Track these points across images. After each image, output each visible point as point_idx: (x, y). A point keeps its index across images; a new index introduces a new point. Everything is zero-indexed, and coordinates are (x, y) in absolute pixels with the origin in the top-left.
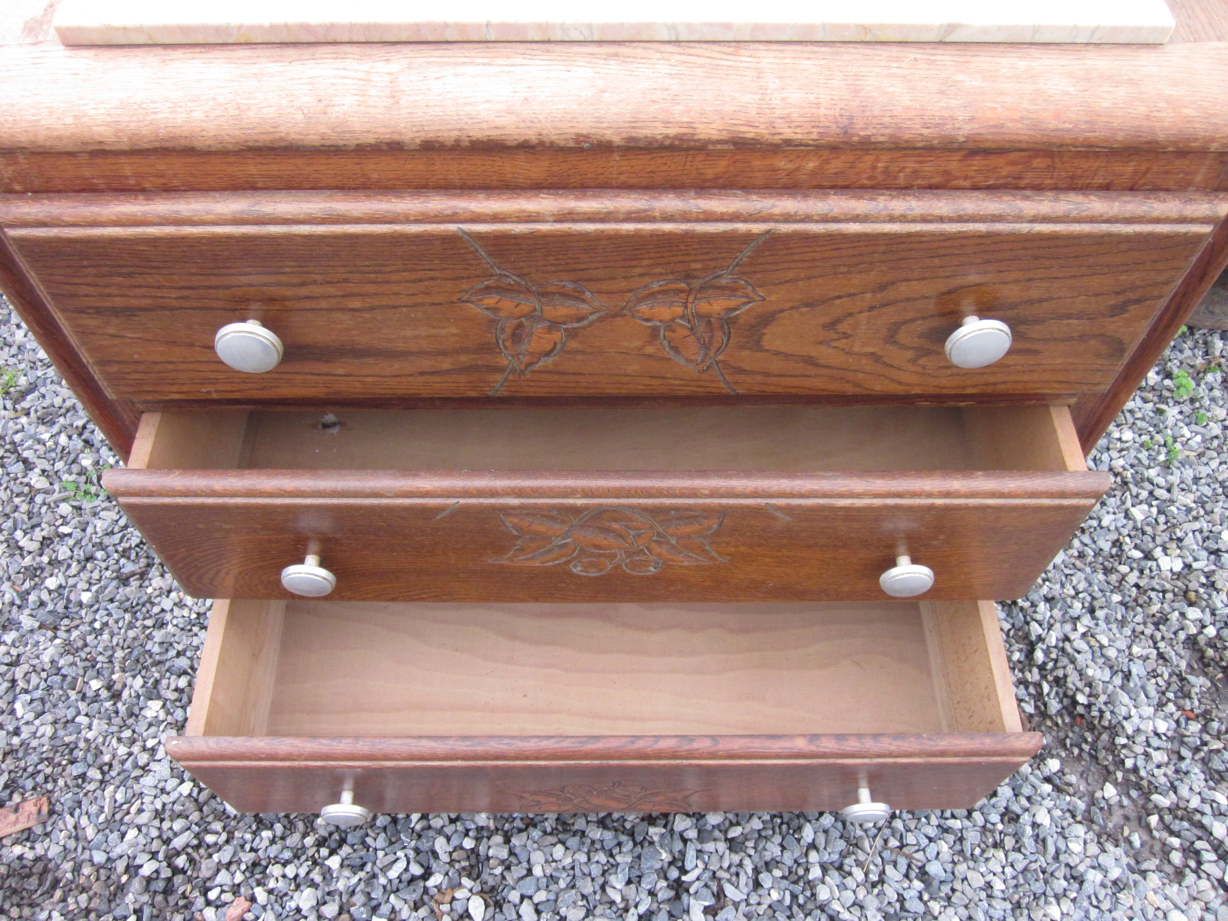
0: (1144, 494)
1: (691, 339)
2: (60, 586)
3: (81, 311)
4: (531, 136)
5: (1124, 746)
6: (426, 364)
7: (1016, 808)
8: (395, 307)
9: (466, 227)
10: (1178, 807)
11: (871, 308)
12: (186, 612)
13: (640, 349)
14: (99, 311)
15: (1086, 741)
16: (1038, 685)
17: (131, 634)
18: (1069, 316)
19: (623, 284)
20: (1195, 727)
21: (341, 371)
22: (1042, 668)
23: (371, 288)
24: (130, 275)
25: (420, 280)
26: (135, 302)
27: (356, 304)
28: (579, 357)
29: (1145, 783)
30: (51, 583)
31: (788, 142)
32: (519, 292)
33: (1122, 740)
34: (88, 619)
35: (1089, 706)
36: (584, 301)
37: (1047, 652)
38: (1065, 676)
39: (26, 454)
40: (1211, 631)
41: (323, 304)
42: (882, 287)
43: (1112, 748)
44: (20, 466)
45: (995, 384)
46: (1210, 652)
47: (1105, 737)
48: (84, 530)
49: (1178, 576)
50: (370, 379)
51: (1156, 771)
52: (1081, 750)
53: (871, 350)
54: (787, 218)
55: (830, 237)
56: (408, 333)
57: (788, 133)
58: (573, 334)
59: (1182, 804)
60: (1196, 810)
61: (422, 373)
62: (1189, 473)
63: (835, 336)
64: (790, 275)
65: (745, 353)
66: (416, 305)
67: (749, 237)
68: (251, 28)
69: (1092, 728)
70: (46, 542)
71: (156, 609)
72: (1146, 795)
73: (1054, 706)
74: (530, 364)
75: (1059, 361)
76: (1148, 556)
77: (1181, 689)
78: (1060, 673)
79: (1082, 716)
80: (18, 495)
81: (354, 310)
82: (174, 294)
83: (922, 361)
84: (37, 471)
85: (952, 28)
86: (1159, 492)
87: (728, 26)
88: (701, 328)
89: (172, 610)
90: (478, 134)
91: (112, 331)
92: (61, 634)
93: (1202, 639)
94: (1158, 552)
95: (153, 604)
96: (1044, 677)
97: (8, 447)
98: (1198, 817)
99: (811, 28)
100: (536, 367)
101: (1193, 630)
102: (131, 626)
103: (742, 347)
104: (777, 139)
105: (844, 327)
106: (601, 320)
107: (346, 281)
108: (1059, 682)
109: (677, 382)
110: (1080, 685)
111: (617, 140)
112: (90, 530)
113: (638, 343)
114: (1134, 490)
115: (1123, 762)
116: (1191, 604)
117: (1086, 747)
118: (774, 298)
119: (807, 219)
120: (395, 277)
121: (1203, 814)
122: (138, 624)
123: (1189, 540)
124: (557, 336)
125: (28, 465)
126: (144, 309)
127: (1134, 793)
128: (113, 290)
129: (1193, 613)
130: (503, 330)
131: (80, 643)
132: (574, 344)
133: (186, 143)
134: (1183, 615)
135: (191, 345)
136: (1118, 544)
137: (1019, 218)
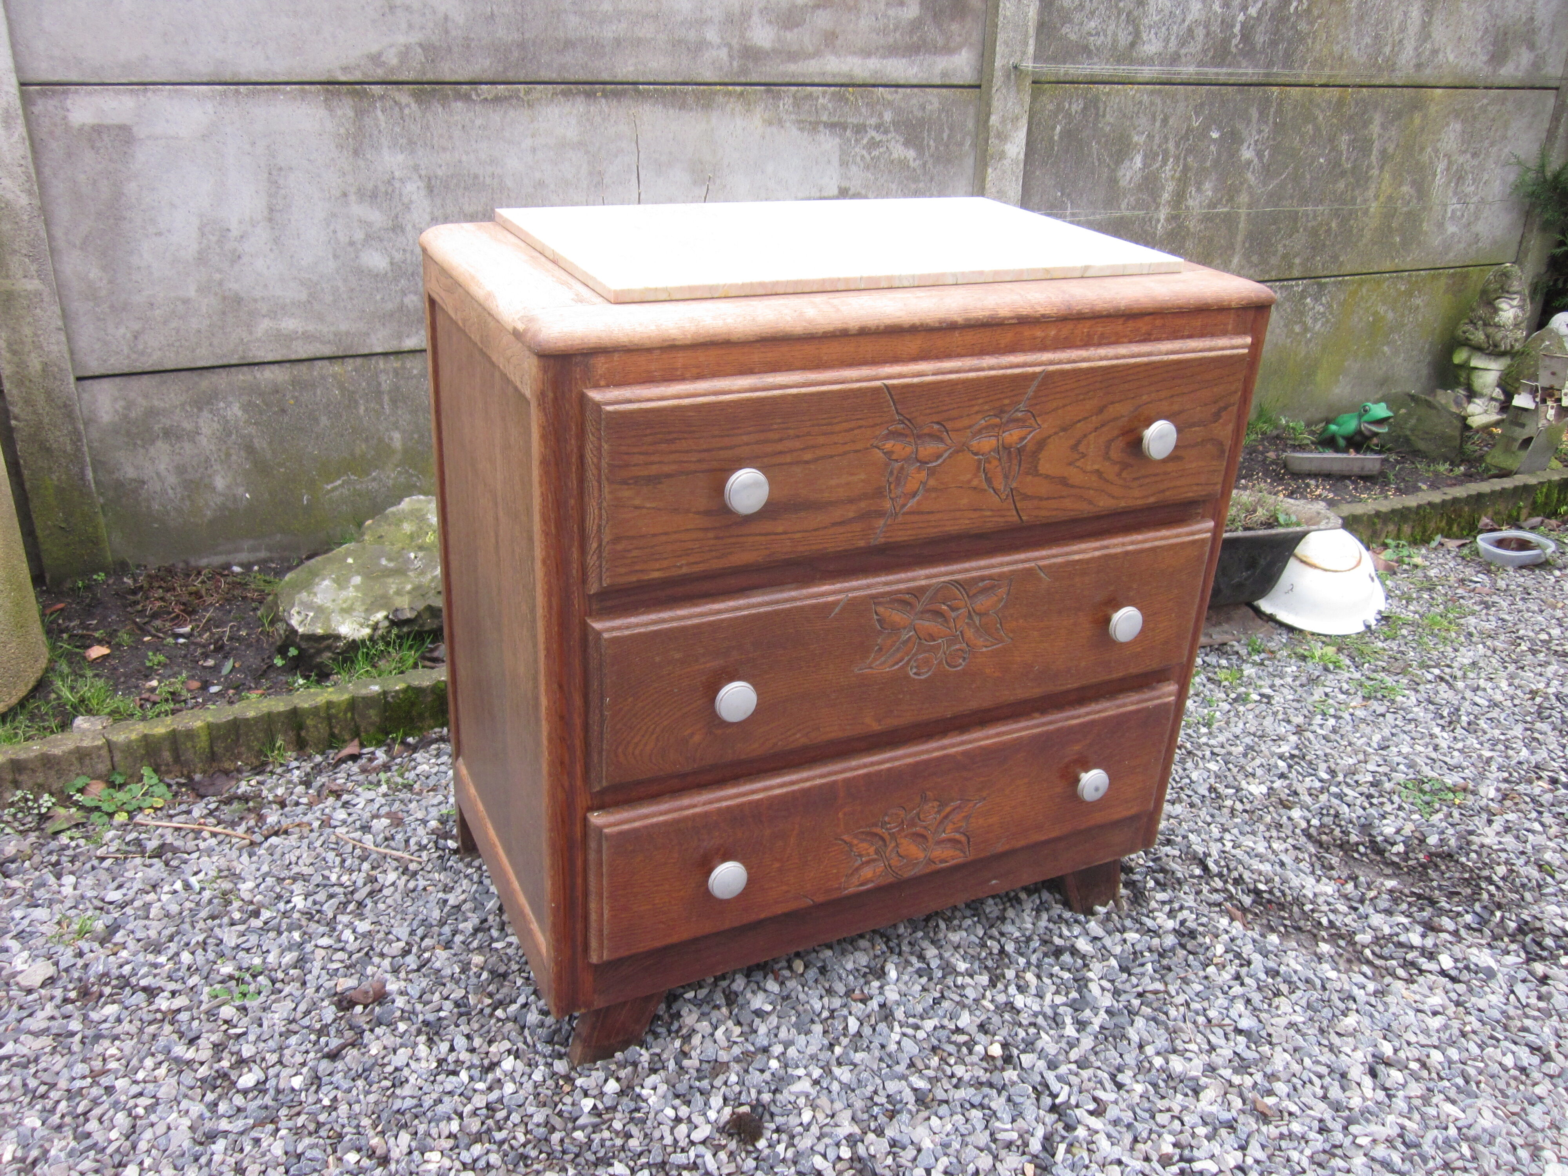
0: (1208, 753)
1: (999, 469)
2: (258, 1083)
3: (624, 482)
4: (916, 320)
5: (1313, 911)
6: (837, 514)
7: (1272, 964)
8: (831, 457)
9: (886, 382)
10: (1377, 938)
11: (1096, 429)
12: (424, 1064)
13: (969, 481)
14: (637, 480)
15: (1284, 918)
16: (1226, 890)
17: (372, 1098)
18: (1193, 425)
19: (966, 422)
20: (1350, 886)
21: (780, 529)
22: (1220, 875)
23: (821, 440)
24: (672, 441)
25: (852, 429)
26: (666, 469)
27: (808, 456)
28: (933, 495)
29: (1343, 931)
30: (247, 1080)
31: (1043, 316)
32: (906, 436)
33: (1308, 907)
34: (311, 1100)
35: (1271, 892)
36: (942, 440)
37: (1216, 862)
38: (1241, 876)
39: (143, 983)
40: (1315, 822)
41: (788, 459)
42: (1101, 410)
43: (1306, 916)
44: (141, 996)
45: (1163, 491)
46: (1324, 837)
47: (1295, 909)
48: (261, 1025)
49: (1269, 795)
50: (798, 535)
51: (1346, 920)
52: (1285, 926)
53: (1096, 467)
54: (1051, 363)
55: (1075, 371)
56: (833, 482)
57: (1042, 311)
58: (932, 472)
59: (1379, 935)
60: (1391, 935)
61: (834, 524)
62: (1228, 735)
63: (1077, 456)
64: (1055, 404)
65: (1029, 478)
66: (845, 453)
67: (1034, 375)
68: (731, 286)
69: (1282, 907)
70: (218, 1048)
71: (389, 1069)
72: (1352, 943)
73: (1247, 900)
74: (904, 505)
75: (1194, 465)
76: (1238, 790)
77: (1323, 866)
78: (1235, 874)
79: (1269, 901)
80: (150, 1023)
81: (807, 462)
82: (694, 457)
83: (1124, 475)
84: (166, 994)
85: (1087, 268)
86: (1216, 750)
87: (981, 273)
88: (1005, 458)
89: (408, 1065)
90: (888, 322)
91: (637, 502)
92: (284, 1123)
93: (1312, 830)
94: (1244, 784)
95: (384, 1065)
96: (1225, 882)
97: (114, 982)
98: (1395, 939)
99: (1021, 272)
100: (905, 509)
101: (1304, 825)
102: (367, 1093)
103: (1027, 474)
104: (1038, 315)
105: (1082, 448)
106: (950, 457)
107: (809, 434)
108: (1239, 881)
109: (989, 513)
110: (1255, 877)
111: (960, 320)
112: (265, 1024)
113: (969, 476)
114: (1200, 753)
115: (1320, 923)
116: (1290, 808)
117: (1287, 922)
118: (1045, 426)
119: (1060, 362)
120: (837, 428)
121: (1397, 935)
122: (375, 1087)
123: (1259, 772)
124: (924, 475)
125: (151, 993)
126: (668, 476)
127: (1342, 943)
128: (656, 458)
129: (1296, 813)
130: (891, 473)
131: (312, 1127)
132: (932, 482)
133: (726, 337)
134: (1289, 818)
135: (688, 511)
136: (1212, 789)
137: (1160, 353)
